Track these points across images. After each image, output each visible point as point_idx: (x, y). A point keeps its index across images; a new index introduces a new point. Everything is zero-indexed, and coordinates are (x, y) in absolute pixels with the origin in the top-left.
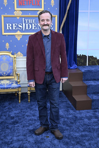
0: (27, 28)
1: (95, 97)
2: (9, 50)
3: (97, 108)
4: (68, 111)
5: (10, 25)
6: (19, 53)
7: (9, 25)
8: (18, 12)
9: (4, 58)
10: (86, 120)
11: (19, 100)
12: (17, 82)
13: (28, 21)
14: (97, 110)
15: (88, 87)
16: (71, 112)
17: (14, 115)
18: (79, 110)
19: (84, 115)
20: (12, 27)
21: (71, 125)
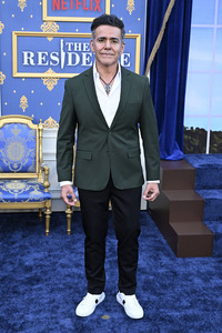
0: (70, 63)
2: (27, 113)
4: (156, 258)
5: (32, 55)
6: (50, 119)
7: (29, 55)
8: (50, 25)
9: (16, 131)
10: (197, 281)
11: (45, 229)
12: (42, 188)
13: (73, 47)
15: (207, 203)
16: (165, 260)
17: (32, 263)
18: (183, 257)
19: (192, 269)
20: (36, 59)
21: (162, 291)
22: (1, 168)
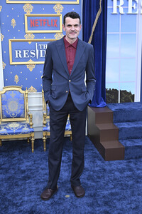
0: (41, 56)
1: (129, 144)
2: (18, 85)
3: (132, 158)
4: (94, 162)
5: (20, 52)
6: (32, 87)
7: (18, 52)
8: (29, 35)
9: (13, 95)
10: (116, 173)
11: (31, 148)
12: (29, 126)
13: (43, 47)
14: (132, 160)
15: (120, 130)
16: (99, 163)
17: (25, 168)
18: (109, 161)
19: (113, 167)
20: (22, 54)
21: (98, 180)
22: (5, 116)
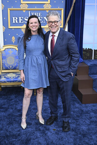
2: (15, 44)
4: (73, 104)
7: (15, 19)
8: (24, 5)
9: (11, 52)
10: (92, 114)
13: (34, 14)
15: (94, 80)
16: (77, 105)
18: (85, 104)
19: (89, 109)
20: (18, 20)
21: (77, 118)
22: (4, 68)
